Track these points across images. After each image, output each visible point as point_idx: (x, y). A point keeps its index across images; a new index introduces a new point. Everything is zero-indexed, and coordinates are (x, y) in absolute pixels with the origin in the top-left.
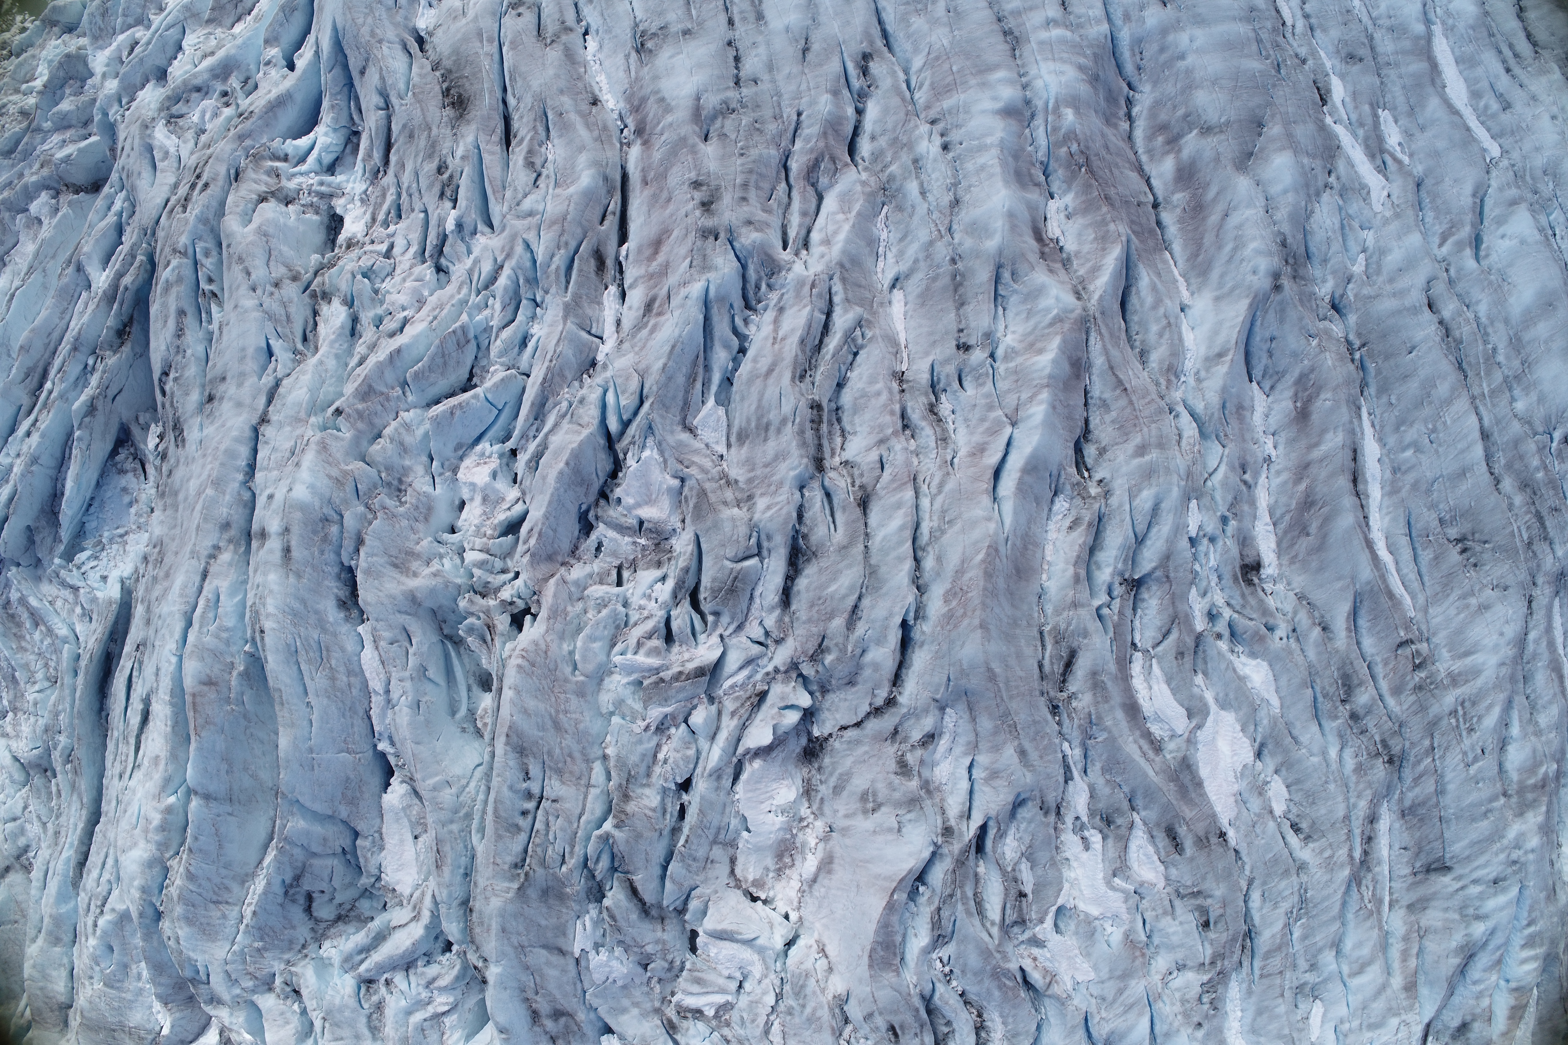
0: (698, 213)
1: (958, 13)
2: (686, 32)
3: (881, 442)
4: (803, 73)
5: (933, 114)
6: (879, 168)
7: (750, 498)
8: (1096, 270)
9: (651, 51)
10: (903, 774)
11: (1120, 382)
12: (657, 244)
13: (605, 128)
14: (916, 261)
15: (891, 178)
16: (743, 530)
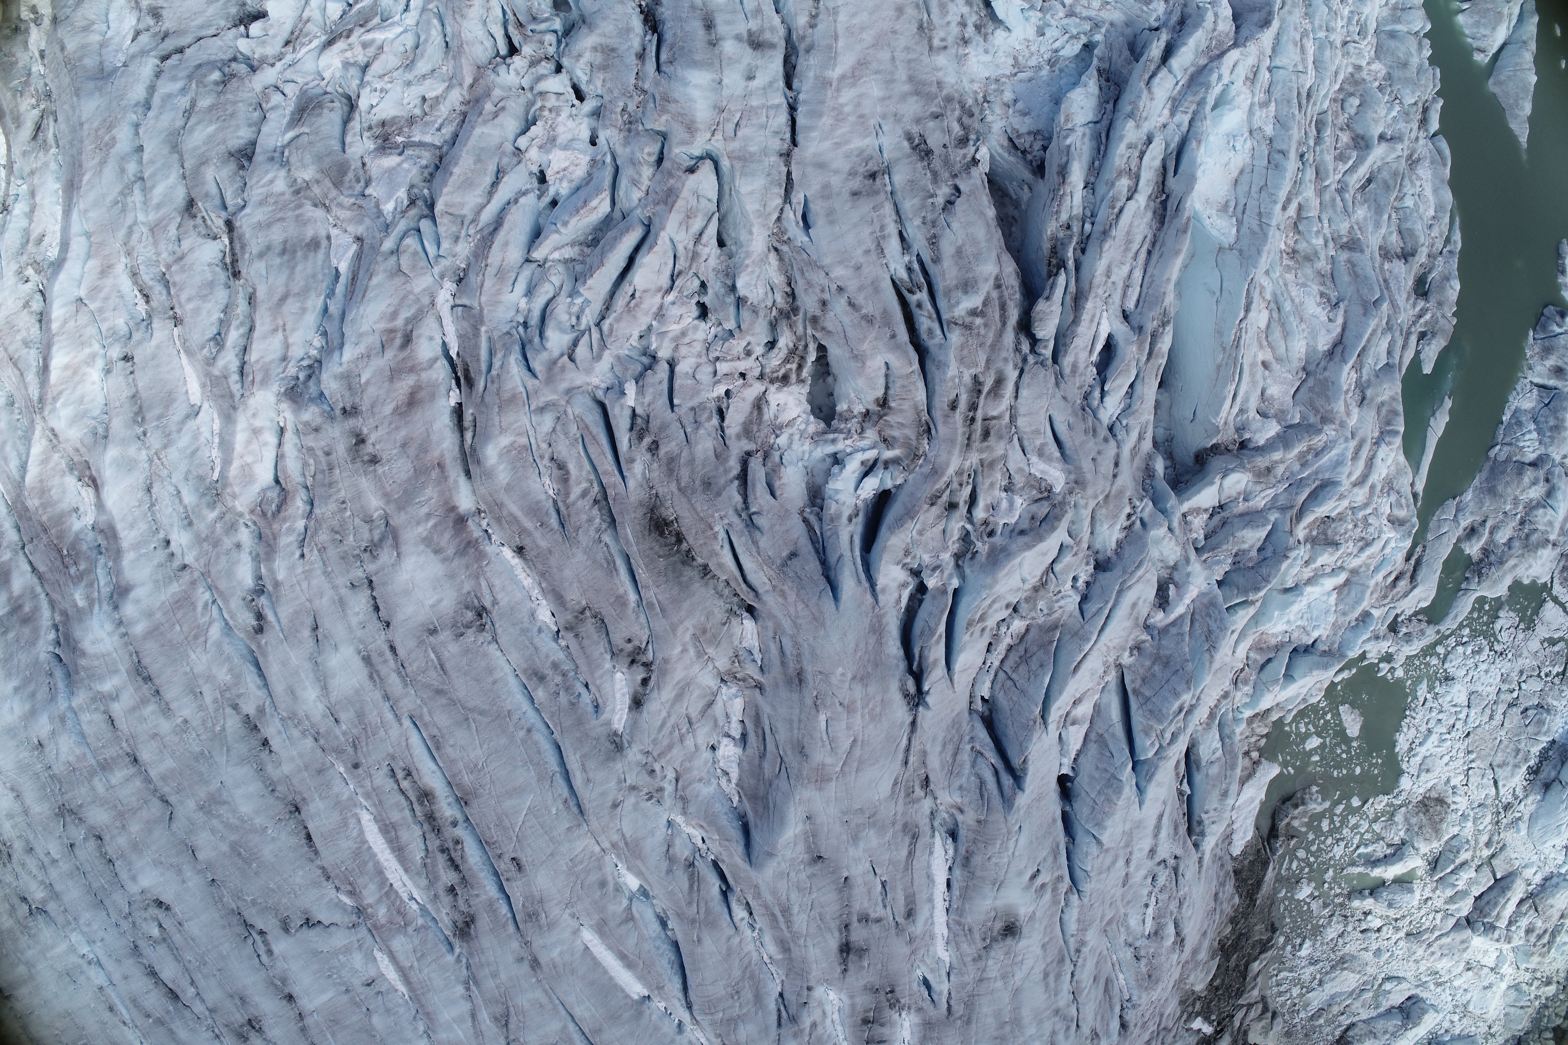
0: (365, 431)
1: (192, 691)
2: (433, 632)
3: (181, 258)
4: (309, 600)
5: (186, 576)
6: (228, 517)
7: (297, 192)
8: (45, 461)
9: (467, 608)
10: (156, 8)
11: (15, 365)
12: (412, 402)
13: (498, 520)
14: (179, 431)
15: (212, 506)
16: (293, 160)
